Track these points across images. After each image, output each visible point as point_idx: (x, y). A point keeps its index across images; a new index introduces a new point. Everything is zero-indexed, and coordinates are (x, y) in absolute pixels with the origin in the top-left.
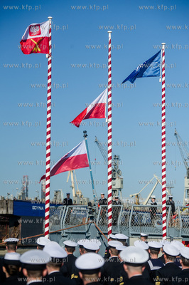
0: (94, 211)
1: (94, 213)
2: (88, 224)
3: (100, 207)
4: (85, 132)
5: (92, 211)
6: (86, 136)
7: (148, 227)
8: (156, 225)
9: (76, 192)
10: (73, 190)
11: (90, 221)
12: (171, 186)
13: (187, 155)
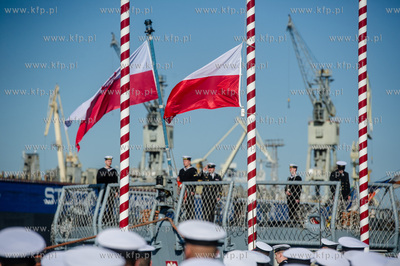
0: (169, 194)
1: (170, 199)
2: (155, 223)
3: (183, 185)
4: (148, 23)
5: (163, 194)
6: (150, 32)
7: (289, 229)
8: (307, 224)
9: (65, 157)
10: (60, 154)
11: (161, 217)
12: (277, 143)
13: (313, 75)
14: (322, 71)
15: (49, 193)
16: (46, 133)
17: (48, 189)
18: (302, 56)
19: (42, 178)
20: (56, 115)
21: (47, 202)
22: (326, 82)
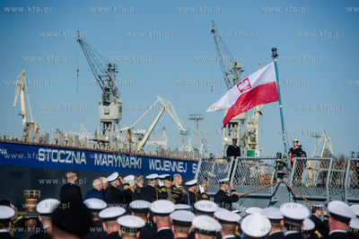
0: (285, 165)
1: (285, 168)
4: (274, 50)
5: (281, 165)
6: (275, 56)
11: (278, 180)
12: (198, 117)
13: (229, 66)
14: (236, 64)
15: (42, 152)
16: (14, 105)
17: (41, 150)
18: (221, 52)
19: (36, 141)
20: (22, 91)
21: (40, 159)
22: (238, 72)
